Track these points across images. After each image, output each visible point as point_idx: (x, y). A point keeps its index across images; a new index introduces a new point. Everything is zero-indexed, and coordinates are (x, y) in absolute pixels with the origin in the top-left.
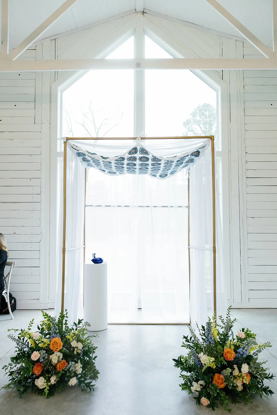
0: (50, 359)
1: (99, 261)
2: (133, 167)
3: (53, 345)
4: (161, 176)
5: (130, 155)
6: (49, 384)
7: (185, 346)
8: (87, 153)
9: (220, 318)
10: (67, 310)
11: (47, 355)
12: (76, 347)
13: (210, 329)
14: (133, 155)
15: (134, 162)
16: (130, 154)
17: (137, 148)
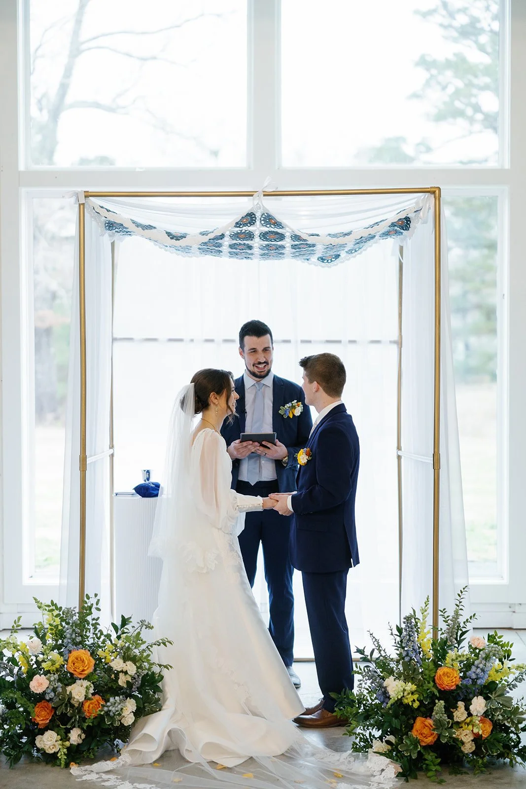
0: (68, 693)
1: (153, 490)
2: (245, 251)
3: (74, 664)
4: (322, 259)
5: (239, 229)
6: (67, 744)
7: (360, 671)
8: (134, 225)
9: (442, 614)
10: (97, 594)
11: (61, 685)
12: (122, 671)
13: (411, 631)
14: (245, 228)
15: (247, 242)
16: (239, 227)
17: (254, 215)
